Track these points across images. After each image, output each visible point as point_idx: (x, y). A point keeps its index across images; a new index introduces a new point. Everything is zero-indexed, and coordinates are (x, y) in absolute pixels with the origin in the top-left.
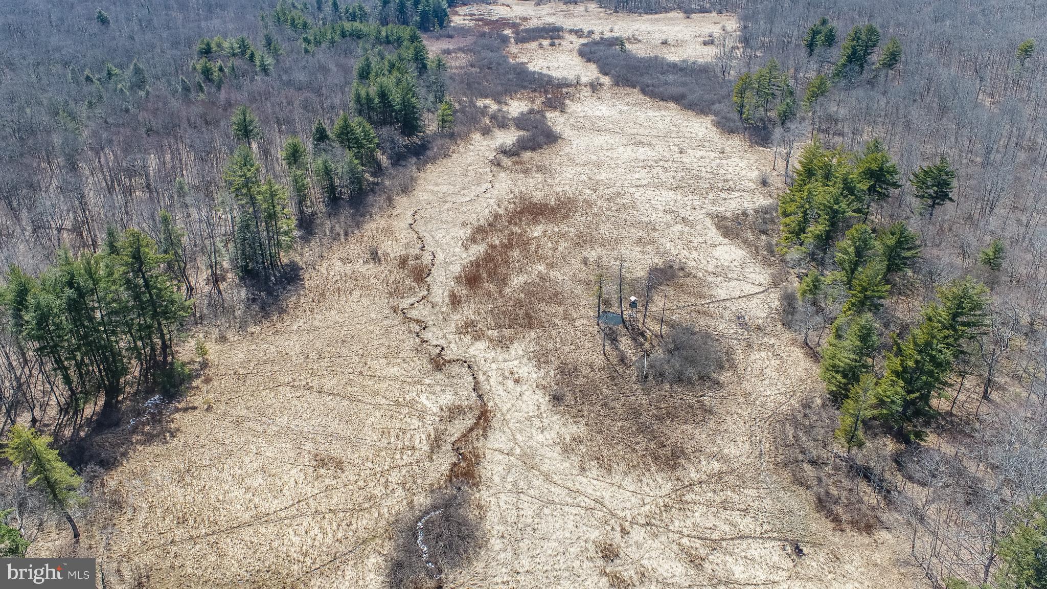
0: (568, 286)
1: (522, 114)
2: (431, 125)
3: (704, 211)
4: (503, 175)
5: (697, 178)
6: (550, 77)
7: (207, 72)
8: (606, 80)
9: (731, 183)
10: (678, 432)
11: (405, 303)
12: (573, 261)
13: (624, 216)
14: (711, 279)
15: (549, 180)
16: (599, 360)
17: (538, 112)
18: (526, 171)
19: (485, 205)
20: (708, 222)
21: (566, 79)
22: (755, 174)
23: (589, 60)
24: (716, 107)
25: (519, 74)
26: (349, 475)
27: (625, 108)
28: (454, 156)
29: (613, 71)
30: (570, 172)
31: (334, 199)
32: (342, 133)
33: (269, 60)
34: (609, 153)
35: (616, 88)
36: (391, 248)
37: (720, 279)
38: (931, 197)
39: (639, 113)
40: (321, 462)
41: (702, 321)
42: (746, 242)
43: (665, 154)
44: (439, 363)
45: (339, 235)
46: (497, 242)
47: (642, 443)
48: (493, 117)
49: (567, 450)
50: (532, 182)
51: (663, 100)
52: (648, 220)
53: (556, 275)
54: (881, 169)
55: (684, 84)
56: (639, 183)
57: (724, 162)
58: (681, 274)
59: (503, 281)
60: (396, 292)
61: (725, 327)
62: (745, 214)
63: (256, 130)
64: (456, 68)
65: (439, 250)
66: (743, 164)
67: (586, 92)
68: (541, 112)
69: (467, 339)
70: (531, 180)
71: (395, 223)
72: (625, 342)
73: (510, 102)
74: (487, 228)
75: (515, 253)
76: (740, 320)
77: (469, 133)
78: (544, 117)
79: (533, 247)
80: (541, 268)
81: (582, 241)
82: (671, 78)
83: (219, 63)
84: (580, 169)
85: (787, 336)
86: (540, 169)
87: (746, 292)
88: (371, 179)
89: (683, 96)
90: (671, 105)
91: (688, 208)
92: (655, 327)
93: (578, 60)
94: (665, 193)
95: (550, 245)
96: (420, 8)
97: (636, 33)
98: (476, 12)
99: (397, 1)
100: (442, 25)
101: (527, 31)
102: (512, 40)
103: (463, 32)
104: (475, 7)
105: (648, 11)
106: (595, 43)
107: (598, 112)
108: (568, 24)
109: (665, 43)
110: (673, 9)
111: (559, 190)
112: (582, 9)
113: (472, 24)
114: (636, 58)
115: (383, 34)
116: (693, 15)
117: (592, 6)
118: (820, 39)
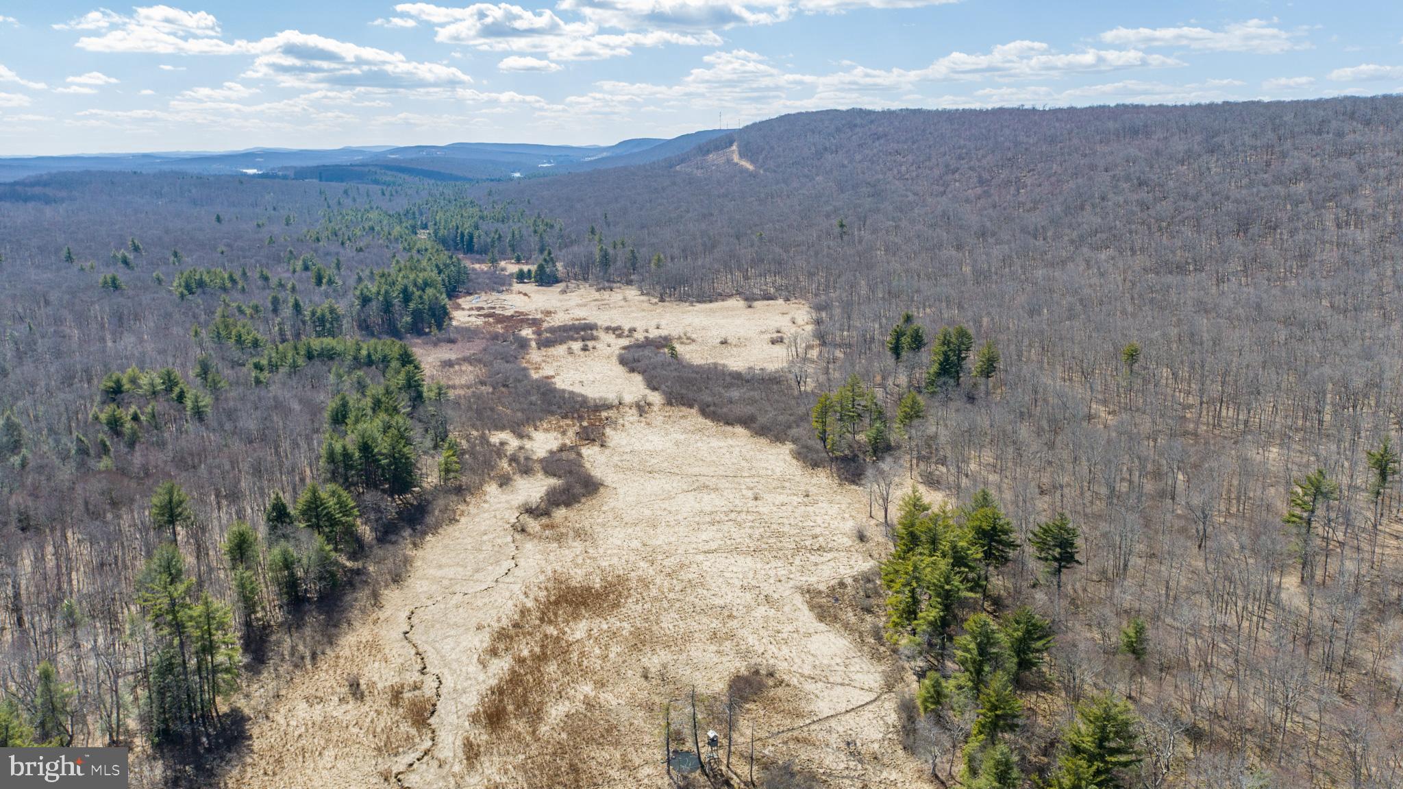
0: (625, 715)
1: (551, 452)
2: (430, 476)
3: (791, 583)
4: (529, 546)
5: (779, 535)
6: (584, 398)
7: (115, 425)
8: (656, 398)
9: (821, 539)
11: (400, 764)
12: (630, 673)
13: (692, 598)
14: (809, 686)
15: (591, 551)
17: (572, 448)
18: (560, 538)
19: (508, 594)
20: (798, 600)
21: (606, 399)
22: (849, 525)
23: (632, 370)
24: (794, 432)
25: (544, 394)
27: (683, 437)
28: (463, 520)
29: (663, 387)
30: (618, 536)
31: (295, 600)
32: (309, 509)
33: (206, 400)
34: (666, 505)
35: (668, 408)
36: (380, 675)
37: (820, 685)
38: (1055, 559)
39: (699, 444)
41: (803, 755)
42: (846, 626)
43: (737, 502)
45: (303, 658)
46: (525, 653)
48: (513, 459)
50: (568, 554)
51: (728, 423)
52: (720, 602)
53: (607, 698)
54: (994, 528)
55: (753, 401)
56: (706, 548)
57: (810, 509)
58: (771, 682)
59: (538, 715)
60: (387, 746)
61: (833, 760)
62: (842, 584)
63: (186, 513)
64: (462, 387)
65: (446, 671)
66: (834, 510)
67: (631, 415)
68: (574, 449)
70: (567, 552)
71: (383, 633)
73: (535, 434)
74: (512, 632)
75: (552, 668)
76: (851, 748)
77: (481, 484)
78: (579, 455)
79: (575, 656)
80: (587, 689)
81: (640, 641)
82: (735, 394)
83: (133, 409)
84: (630, 531)
85: (913, 763)
86: (580, 534)
87: (855, 704)
88: (349, 564)
89: (753, 419)
90: (739, 430)
91: (772, 581)
92: (743, 770)
93: (620, 370)
94: (741, 559)
95: (597, 651)
96: (412, 305)
97: (689, 329)
98: (485, 306)
99: (381, 298)
100: (440, 326)
101: (552, 330)
102: (533, 344)
103: (469, 334)
104: (484, 297)
105: (701, 300)
106: (639, 346)
107: (648, 446)
108: (602, 318)
109: (724, 342)
110: (731, 296)
111: (604, 564)
112: (620, 297)
113: (480, 322)
114: (691, 366)
115: (364, 352)
116: (756, 304)
117: (632, 293)
118: (905, 340)
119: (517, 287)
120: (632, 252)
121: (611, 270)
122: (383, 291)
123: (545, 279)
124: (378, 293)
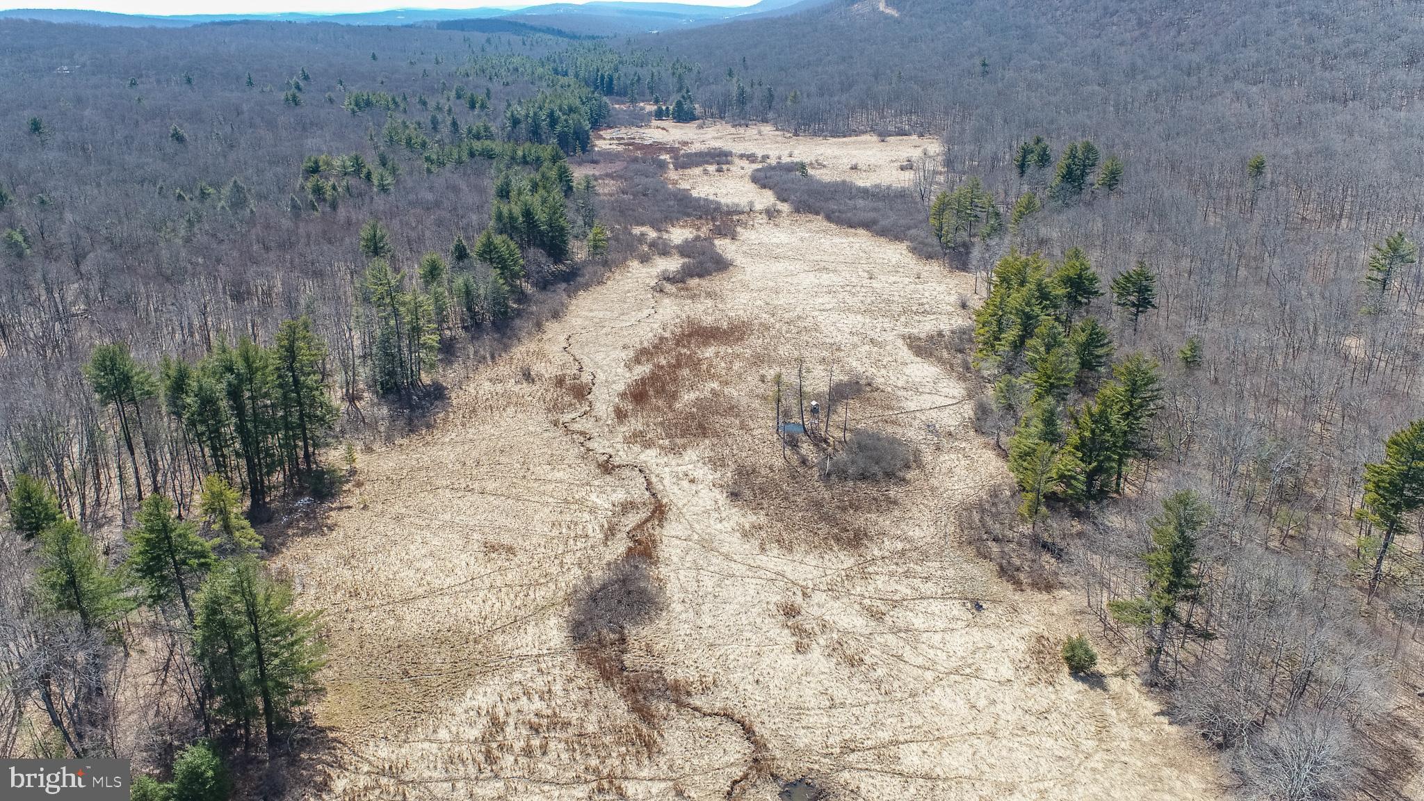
0: (744, 401)
1: (686, 241)
2: (579, 251)
3: (895, 332)
4: (667, 301)
5: (889, 302)
6: (718, 203)
7: (318, 190)
8: (785, 207)
9: (927, 306)
10: (859, 520)
11: (567, 417)
12: (749, 379)
13: (805, 338)
14: (901, 393)
15: (720, 306)
16: (779, 462)
17: (705, 239)
18: (693, 297)
19: (649, 329)
20: (900, 342)
21: (737, 205)
22: (953, 299)
23: (764, 186)
24: (913, 232)
25: (681, 200)
26: (521, 557)
27: (807, 235)
28: (609, 282)
29: (793, 197)
30: (744, 297)
31: (474, 326)
32: (484, 252)
33: (389, 180)
34: (789, 279)
35: (796, 215)
36: (546, 370)
37: (910, 393)
38: (1134, 305)
39: (822, 240)
40: (490, 548)
41: (890, 429)
42: (940, 360)
43: (853, 279)
44: (607, 467)
45: (484, 358)
46: (664, 362)
47: (824, 528)
48: (653, 245)
49: (745, 535)
50: (700, 307)
51: (851, 226)
52: (832, 341)
53: (730, 391)
54: (1080, 276)
55: (875, 210)
56: (822, 307)
57: (920, 287)
58: (868, 389)
59: (674, 396)
60: (555, 407)
61: (913, 434)
62: (940, 334)
63: (386, 247)
64: (605, 195)
65: (599, 371)
66: (942, 288)
67: (762, 219)
68: (709, 240)
69: (636, 448)
70: (699, 306)
71: (546, 347)
72: (806, 448)
73: (672, 229)
74: (653, 350)
75: (685, 372)
76: (930, 428)
77: (625, 259)
78: (712, 244)
79: (704, 367)
80: (715, 385)
81: (758, 360)
82: (860, 203)
83: (332, 181)
84: (755, 295)
85: (981, 440)
86: (709, 295)
87: (938, 404)
88: (515, 306)
89: (875, 222)
90: (861, 231)
91: (878, 330)
92: (838, 434)
93: (752, 187)
94: (852, 316)
95: (723, 365)
96: (558, 128)
97: (821, 158)
98: (624, 136)
99: (530, 120)
100: (584, 150)
101: (688, 155)
102: (671, 166)
103: (609, 157)
104: (623, 130)
105: (835, 134)
106: (772, 168)
107: (775, 240)
108: (737, 148)
109: (854, 168)
110: (864, 132)
111: (732, 314)
112: (755, 132)
113: (620, 148)
114: (819, 182)
115: (520, 153)
116: (888, 139)
117: (767, 129)
118: (1032, 158)
119: (655, 123)
120: (770, 90)
121: (748, 107)
122: (531, 114)
123: (683, 116)
124: (527, 116)
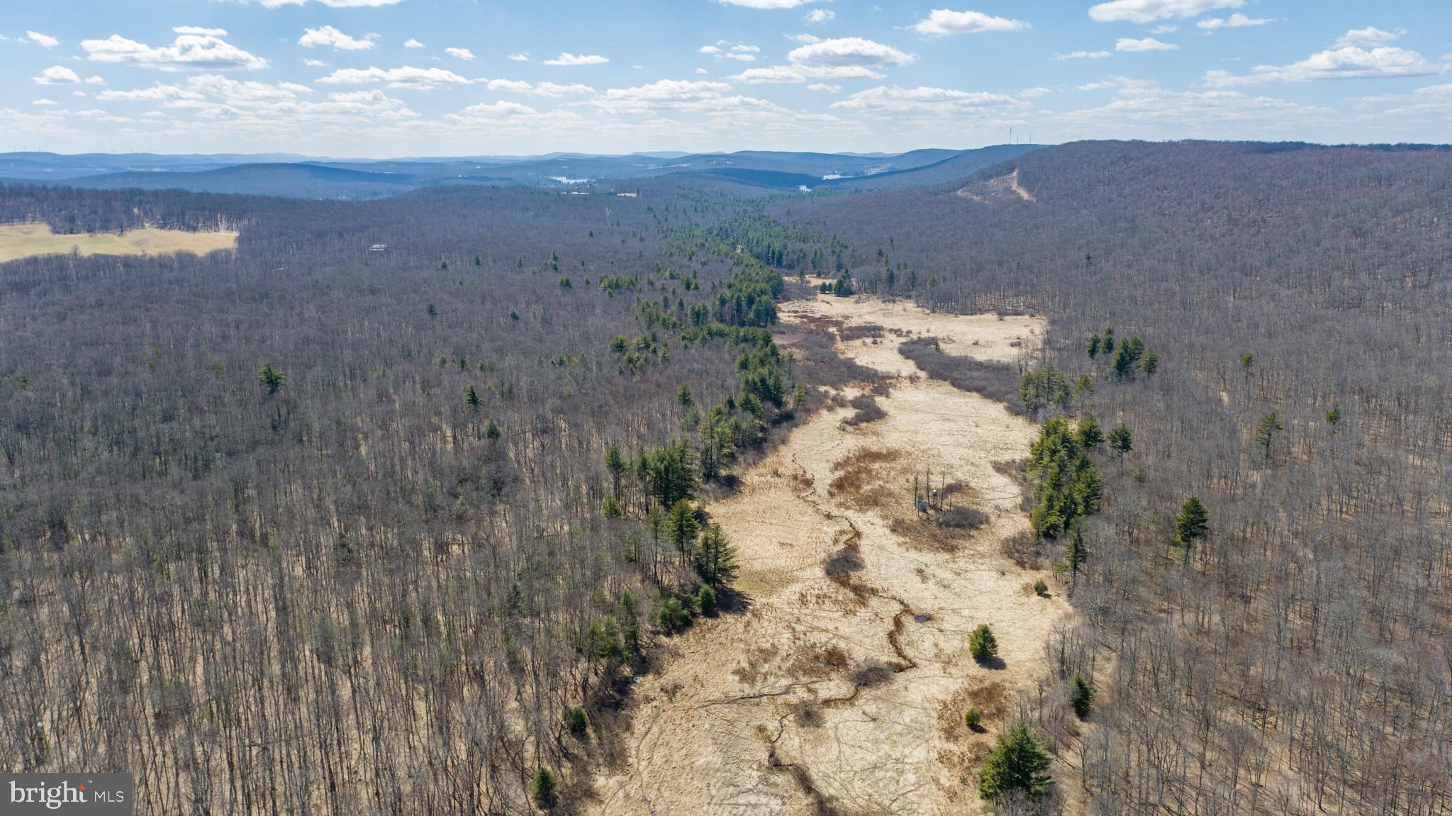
0: (897, 491)
1: (856, 398)
2: (790, 402)
3: (987, 459)
4: (848, 436)
5: (985, 442)
6: (876, 371)
7: (631, 361)
8: (922, 374)
9: (1009, 445)
10: (954, 543)
11: (803, 495)
12: (900, 480)
13: (933, 460)
14: (984, 491)
15: (881, 440)
16: (915, 518)
17: (868, 397)
18: (864, 434)
19: (839, 452)
20: (988, 465)
21: (889, 372)
22: (1026, 441)
23: (908, 358)
24: (1010, 396)
25: (848, 367)
26: (796, 548)
27: (938, 396)
28: (810, 423)
29: (928, 368)
30: (895, 436)
32: (744, 403)
34: (924, 425)
35: (930, 381)
36: (788, 469)
37: (989, 491)
38: (1119, 448)
39: (948, 400)
40: (782, 544)
41: (975, 507)
42: (1010, 475)
43: (965, 427)
44: (829, 516)
45: (751, 464)
46: (851, 470)
47: (936, 544)
48: (834, 399)
49: (899, 545)
51: (968, 390)
52: (948, 463)
53: (889, 486)
54: (1093, 432)
55: (986, 379)
56: (944, 444)
57: (1007, 433)
58: (966, 488)
59: (859, 487)
60: (795, 489)
61: (987, 509)
62: (1014, 461)
63: (690, 399)
64: (799, 360)
65: (815, 473)
66: (1020, 434)
67: (907, 383)
68: (871, 397)
69: (842, 510)
70: (868, 440)
71: (782, 460)
72: (931, 512)
73: (845, 389)
74: (844, 464)
75: (864, 475)
76: (997, 508)
77: (818, 409)
78: (873, 400)
79: (874, 473)
80: (881, 483)
81: (905, 471)
82: (975, 374)
84: (902, 434)
85: (1024, 514)
86: (874, 433)
87: (1004, 497)
89: (984, 388)
90: (975, 394)
91: (976, 458)
92: (947, 507)
93: (900, 357)
94: (962, 450)
95: (885, 473)
96: (754, 307)
97: (951, 334)
98: (798, 309)
99: (734, 301)
100: (773, 323)
101: (850, 329)
102: (838, 338)
103: (791, 329)
104: (797, 303)
105: (964, 312)
106: (914, 343)
107: (915, 399)
108: (887, 323)
109: (976, 344)
110: (988, 311)
111: (889, 445)
112: (901, 308)
113: (797, 321)
114: (948, 357)
115: (742, 334)
116: (1006, 318)
117: (910, 305)
118: (1101, 345)
119: (821, 297)
120: (913, 273)
121: (895, 286)
122: (736, 296)
123: (843, 291)
124: (732, 297)
